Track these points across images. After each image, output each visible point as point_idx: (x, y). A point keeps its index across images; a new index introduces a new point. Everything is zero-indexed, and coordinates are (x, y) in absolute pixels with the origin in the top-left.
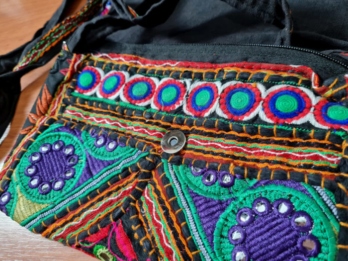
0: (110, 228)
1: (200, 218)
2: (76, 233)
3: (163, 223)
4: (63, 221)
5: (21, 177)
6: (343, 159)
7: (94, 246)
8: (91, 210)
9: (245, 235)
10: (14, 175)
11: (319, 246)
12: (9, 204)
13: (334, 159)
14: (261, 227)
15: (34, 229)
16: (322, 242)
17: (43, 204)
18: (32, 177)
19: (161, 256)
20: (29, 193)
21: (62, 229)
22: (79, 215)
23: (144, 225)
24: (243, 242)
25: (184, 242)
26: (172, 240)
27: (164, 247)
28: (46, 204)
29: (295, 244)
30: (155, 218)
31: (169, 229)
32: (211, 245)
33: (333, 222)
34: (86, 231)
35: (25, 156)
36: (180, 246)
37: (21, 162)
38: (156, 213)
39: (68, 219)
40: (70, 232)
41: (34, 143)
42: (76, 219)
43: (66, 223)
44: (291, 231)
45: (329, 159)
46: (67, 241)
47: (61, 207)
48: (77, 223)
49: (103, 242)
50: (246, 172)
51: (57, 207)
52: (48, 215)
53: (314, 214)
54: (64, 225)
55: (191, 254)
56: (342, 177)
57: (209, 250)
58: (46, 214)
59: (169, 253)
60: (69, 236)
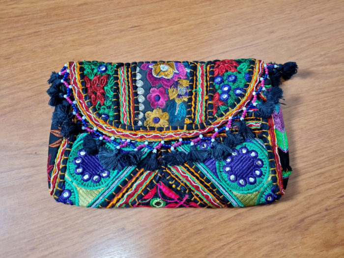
0: (157, 188)
1: (207, 166)
2: (134, 197)
3: (188, 175)
4: (121, 195)
5: (73, 177)
6: (262, 124)
7: (150, 201)
8: (138, 182)
9: (231, 167)
10: (67, 176)
11: (262, 162)
12: (71, 197)
13: (258, 125)
14: (237, 162)
15: (100, 206)
16: (263, 160)
17: (99, 189)
18: (83, 174)
19: (193, 191)
20: (85, 185)
21: (124, 198)
22: (131, 187)
23: (177, 179)
24: (231, 171)
25: (203, 180)
27: (193, 186)
28: (102, 188)
29: (253, 164)
30: (183, 174)
31: (193, 177)
32: (218, 177)
33: (265, 151)
34: (141, 194)
35: (69, 162)
36: (202, 182)
37: (68, 167)
38: (182, 171)
39: (124, 192)
40: (130, 198)
41: (72, 151)
42: (130, 190)
43: (124, 194)
44: (250, 159)
45: (257, 125)
46: (130, 204)
47: (115, 186)
48: (131, 192)
49: (156, 196)
50: (222, 139)
51: (111, 187)
52: (107, 194)
53: (258, 150)
54: (123, 196)
55: (208, 185)
56: (263, 132)
57: (217, 180)
58: (105, 194)
59: (197, 188)
60: (131, 200)
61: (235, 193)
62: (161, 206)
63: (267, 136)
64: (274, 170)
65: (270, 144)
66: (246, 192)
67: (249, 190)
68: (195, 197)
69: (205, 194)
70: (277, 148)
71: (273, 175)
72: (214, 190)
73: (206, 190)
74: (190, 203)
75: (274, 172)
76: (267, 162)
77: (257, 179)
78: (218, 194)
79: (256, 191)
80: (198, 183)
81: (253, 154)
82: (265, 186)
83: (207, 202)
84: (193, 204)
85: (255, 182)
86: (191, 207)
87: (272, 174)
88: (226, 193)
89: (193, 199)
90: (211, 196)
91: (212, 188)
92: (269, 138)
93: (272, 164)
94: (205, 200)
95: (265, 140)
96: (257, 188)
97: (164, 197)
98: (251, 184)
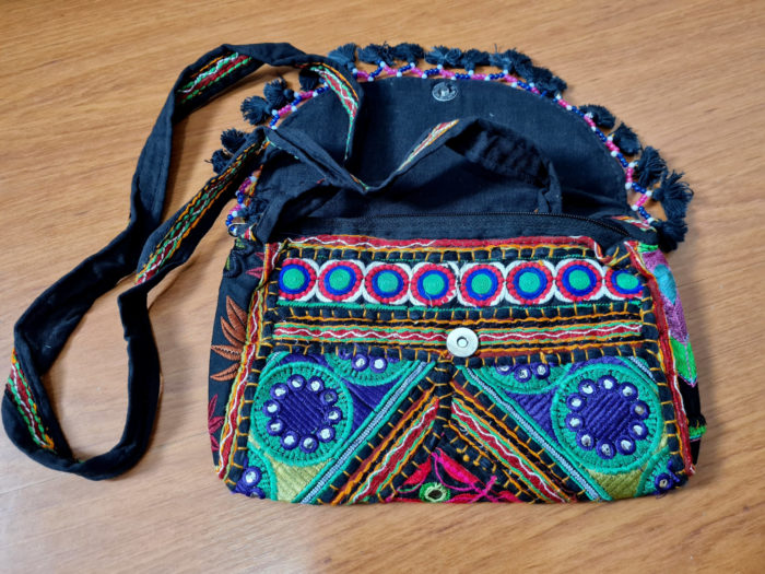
0: (432, 461)
1: (532, 416)
2: (388, 480)
3: (495, 435)
4: (359, 476)
5: (264, 441)
6: (644, 326)
7: (418, 490)
8: (394, 450)
9: (583, 419)
10: (251, 439)
11: (648, 408)
12: (262, 481)
13: (637, 328)
14: (595, 407)
15: (319, 500)
16: (649, 404)
17: (316, 464)
18: (282, 434)
19: (506, 468)
20: (288, 457)
21: (366, 483)
22: (380, 459)
23: (471, 443)
24: (583, 426)
25: (525, 446)
26: (513, 448)
27: (506, 457)
28: (322, 462)
29: (629, 412)
30: (483, 433)
31: (505, 439)
32: (555, 439)
33: (652, 385)
34: (400, 474)
35: (255, 410)
36: (523, 450)
37: (253, 422)
38: (482, 428)
39: (366, 470)
40: (378, 484)
41: (259, 388)
42: (377, 466)
43: (365, 475)
44: (622, 402)
45: (633, 329)
46: (379, 495)
47: (346, 460)
48: (380, 471)
49: (430, 478)
50: (559, 358)
51: (340, 462)
52: (333, 475)
53: (636, 381)
54: (363, 479)
55: (537, 455)
56: (648, 343)
57: (554, 445)
58: (329, 474)
59: (514, 462)
60: (380, 488)
61: (593, 471)
62: (441, 499)
63: (656, 351)
64: (673, 424)
65: (663, 369)
66: (615, 471)
67: (621, 466)
68: (511, 480)
69: (530, 473)
70: (675, 378)
71: (670, 435)
72: (549, 467)
73: (532, 466)
74: (501, 494)
75: (672, 428)
76: (656, 407)
77: (638, 443)
78: (557, 475)
79: (636, 468)
80: (515, 452)
81: (627, 390)
82: (655, 457)
83: (537, 491)
84: (505, 495)
85: (633, 449)
86: (501, 501)
87: (669, 433)
88: (575, 473)
89: (506, 485)
90: (543, 479)
91: (544, 463)
92: (660, 357)
93: (667, 413)
94: (531, 487)
95: (652, 362)
96: (638, 462)
97: (447, 480)
98: (626, 453)
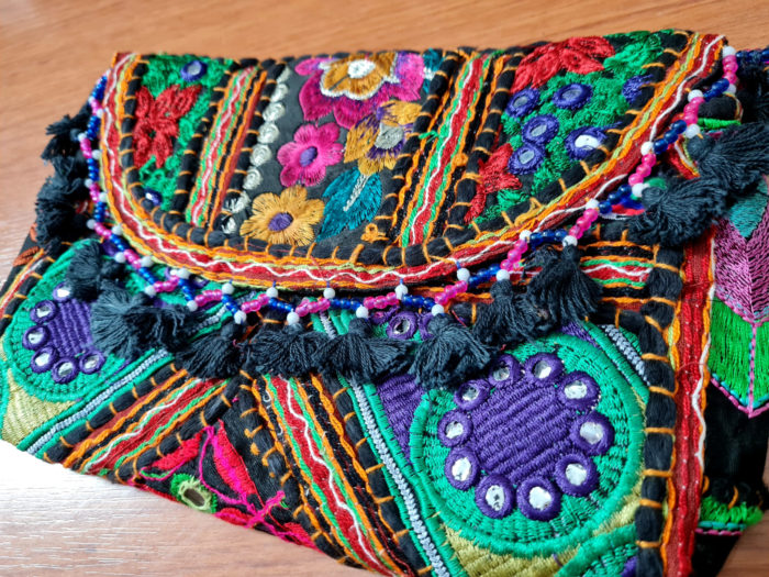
0: (201, 439)
1: (383, 403)
2: (134, 454)
3: (308, 419)
5: (14, 352)
6: (655, 270)
7: (171, 477)
8: (161, 407)
9: (471, 427)
11: (611, 433)
13: (639, 273)
14: (501, 410)
15: (45, 454)
16: (617, 426)
17: (62, 402)
18: (38, 349)
19: (304, 483)
20: (32, 383)
21: (104, 449)
22: (137, 418)
23: (270, 425)
24: (466, 440)
25: (350, 452)
26: (326, 448)
27: (310, 463)
28: (68, 402)
29: (567, 433)
30: (292, 411)
31: (320, 429)
32: (405, 451)
33: (636, 387)
34: (154, 449)
35: (23, 309)
36: (342, 458)
37: (14, 321)
38: (293, 401)
39: (115, 428)
40: (121, 454)
41: (41, 281)
42: (131, 426)
43: (112, 436)
44: (558, 412)
45: (630, 274)
46: (117, 473)
47: (99, 404)
48: (133, 434)
49: (189, 467)
50: (474, 312)
51: (90, 406)
52: (73, 423)
53: (607, 381)
54: (105, 443)
55: (362, 473)
56: (652, 304)
57: (401, 462)
58: (68, 422)
59: (321, 474)
60: (120, 461)
61: (456, 536)
62: (201, 508)
63: (666, 324)
64: (658, 479)
65: (673, 359)
66: (500, 546)
67: (516, 539)
68: (306, 508)
69: (339, 504)
70: (700, 385)
71: (646, 502)
72: (379, 501)
73: (348, 491)
74: (281, 524)
75: (657, 490)
76: (633, 434)
77: (568, 503)
78: (386, 518)
79: (548, 554)
80: (328, 460)
81: (576, 391)
82: (598, 543)
83: (343, 541)
84: (297, 531)
85: (554, 511)
86: (289, 539)
87: (645, 494)
88: (418, 527)
89: (295, 514)
90: (359, 520)
91: (374, 492)
92: (672, 335)
93: (654, 450)
94: (336, 530)
95: (651, 341)
96: (554, 543)
97: (212, 480)
98: (534, 515)
